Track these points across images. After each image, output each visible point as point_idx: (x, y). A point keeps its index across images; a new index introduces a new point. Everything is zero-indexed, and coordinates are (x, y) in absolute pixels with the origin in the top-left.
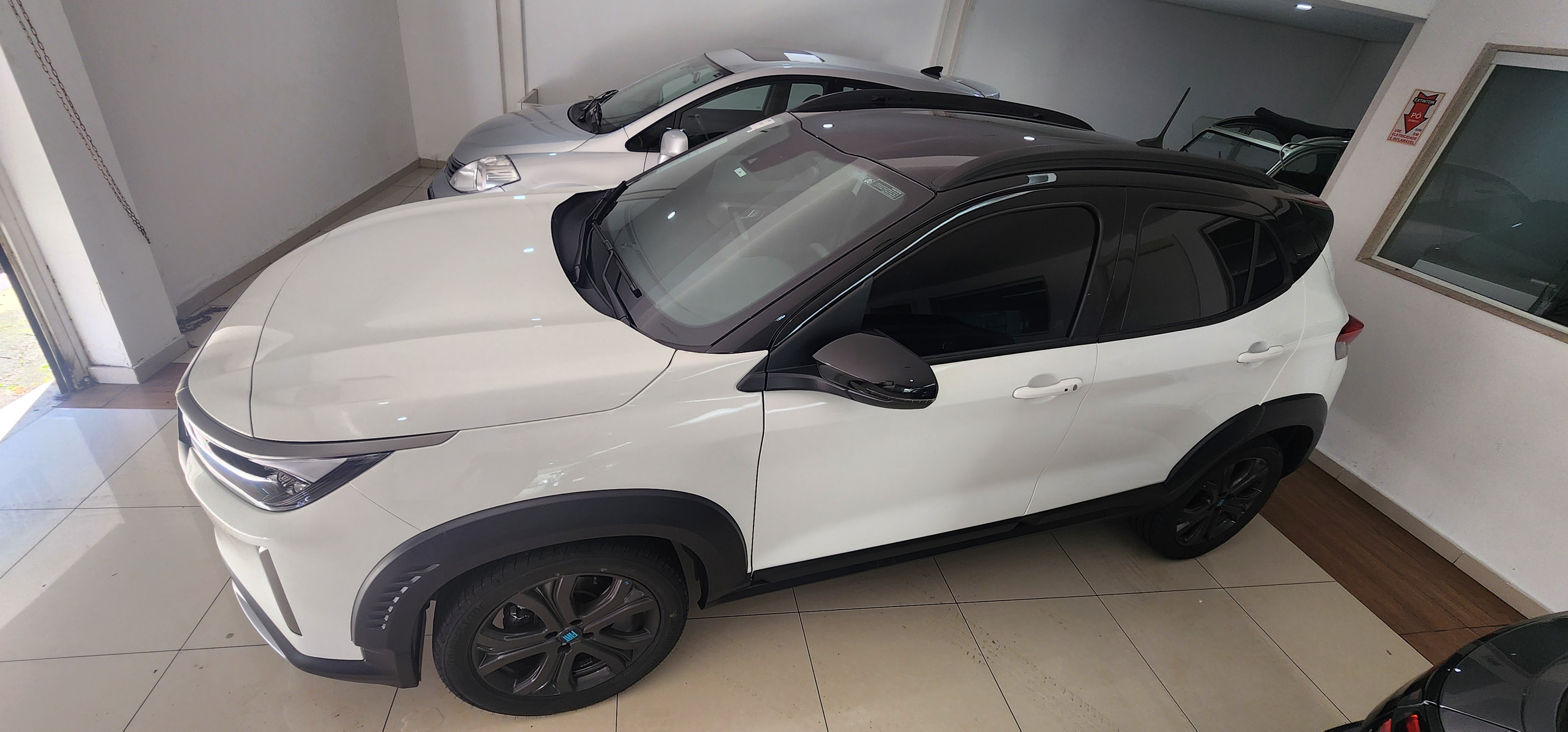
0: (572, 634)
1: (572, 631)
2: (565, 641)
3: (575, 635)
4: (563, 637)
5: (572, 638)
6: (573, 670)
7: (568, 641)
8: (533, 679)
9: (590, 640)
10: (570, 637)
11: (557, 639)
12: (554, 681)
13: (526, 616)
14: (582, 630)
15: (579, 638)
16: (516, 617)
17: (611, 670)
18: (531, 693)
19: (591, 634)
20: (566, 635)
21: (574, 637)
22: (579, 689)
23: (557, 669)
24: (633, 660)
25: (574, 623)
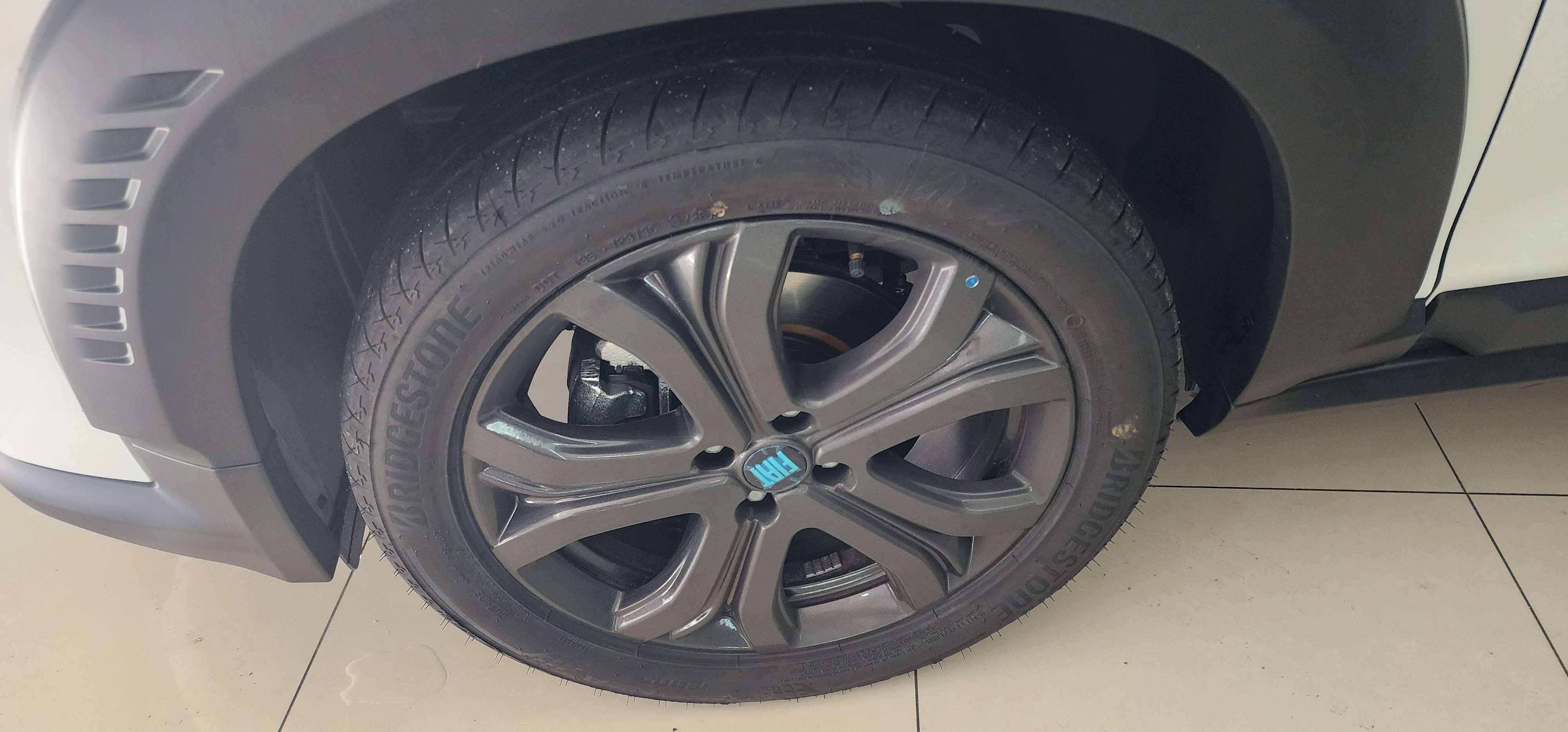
0: (780, 462)
1: (780, 453)
2: (759, 486)
3: (788, 468)
4: (752, 470)
5: (781, 478)
6: (785, 585)
7: (767, 484)
8: (667, 596)
9: (837, 490)
10: (773, 471)
11: (733, 475)
12: (727, 609)
13: (631, 392)
14: (811, 452)
15: (802, 478)
16: (597, 389)
17: (900, 594)
18: (668, 634)
19: (841, 470)
20: (761, 463)
21: (787, 474)
22: (808, 639)
23: (738, 576)
24: (970, 573)
25: (782, 424)
